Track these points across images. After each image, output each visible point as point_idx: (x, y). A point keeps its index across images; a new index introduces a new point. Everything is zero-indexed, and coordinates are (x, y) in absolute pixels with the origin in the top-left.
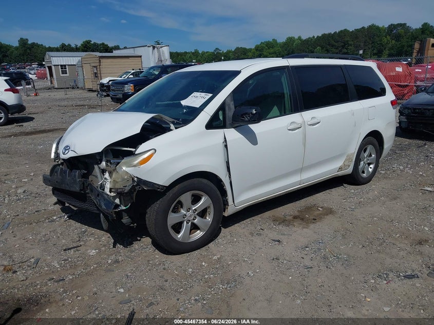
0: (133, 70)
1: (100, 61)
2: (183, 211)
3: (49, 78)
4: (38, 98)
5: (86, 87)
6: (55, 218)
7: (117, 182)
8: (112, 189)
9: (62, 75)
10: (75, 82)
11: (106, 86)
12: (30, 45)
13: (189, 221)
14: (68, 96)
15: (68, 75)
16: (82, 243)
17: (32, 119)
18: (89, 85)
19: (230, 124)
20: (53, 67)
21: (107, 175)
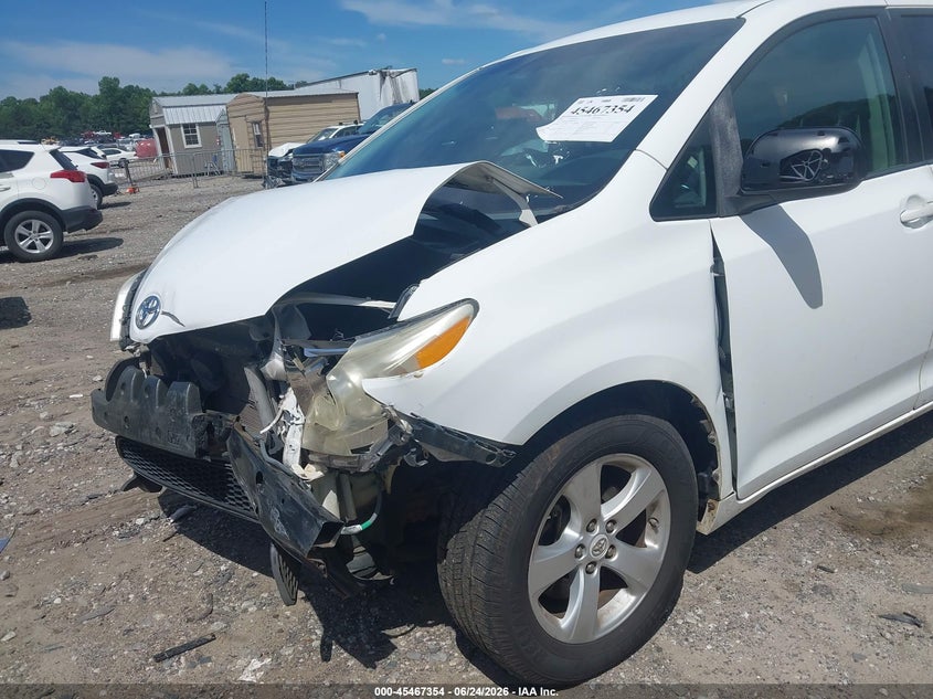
0: (341, 124)
1: (267, 111)
2: (571, 533)
3: (160, 154)
4: (138, 196)
5: (239, 170)
6: (140, 521)
7: (329, 433)
8: (308, 452)
9: (186, 147)
10: (215, 159)
11: (282, 164)
12: (123, 90)
13: (594, 563)
14: (199, 190)
15: (199, 145)
16: (216, 626)
17: (117, 242)
18: (245, 165)
19: (731, 199)
20: (168, 131)
21: (289, 402)
